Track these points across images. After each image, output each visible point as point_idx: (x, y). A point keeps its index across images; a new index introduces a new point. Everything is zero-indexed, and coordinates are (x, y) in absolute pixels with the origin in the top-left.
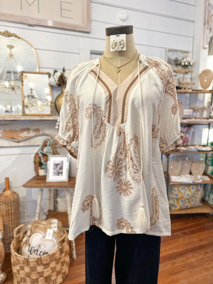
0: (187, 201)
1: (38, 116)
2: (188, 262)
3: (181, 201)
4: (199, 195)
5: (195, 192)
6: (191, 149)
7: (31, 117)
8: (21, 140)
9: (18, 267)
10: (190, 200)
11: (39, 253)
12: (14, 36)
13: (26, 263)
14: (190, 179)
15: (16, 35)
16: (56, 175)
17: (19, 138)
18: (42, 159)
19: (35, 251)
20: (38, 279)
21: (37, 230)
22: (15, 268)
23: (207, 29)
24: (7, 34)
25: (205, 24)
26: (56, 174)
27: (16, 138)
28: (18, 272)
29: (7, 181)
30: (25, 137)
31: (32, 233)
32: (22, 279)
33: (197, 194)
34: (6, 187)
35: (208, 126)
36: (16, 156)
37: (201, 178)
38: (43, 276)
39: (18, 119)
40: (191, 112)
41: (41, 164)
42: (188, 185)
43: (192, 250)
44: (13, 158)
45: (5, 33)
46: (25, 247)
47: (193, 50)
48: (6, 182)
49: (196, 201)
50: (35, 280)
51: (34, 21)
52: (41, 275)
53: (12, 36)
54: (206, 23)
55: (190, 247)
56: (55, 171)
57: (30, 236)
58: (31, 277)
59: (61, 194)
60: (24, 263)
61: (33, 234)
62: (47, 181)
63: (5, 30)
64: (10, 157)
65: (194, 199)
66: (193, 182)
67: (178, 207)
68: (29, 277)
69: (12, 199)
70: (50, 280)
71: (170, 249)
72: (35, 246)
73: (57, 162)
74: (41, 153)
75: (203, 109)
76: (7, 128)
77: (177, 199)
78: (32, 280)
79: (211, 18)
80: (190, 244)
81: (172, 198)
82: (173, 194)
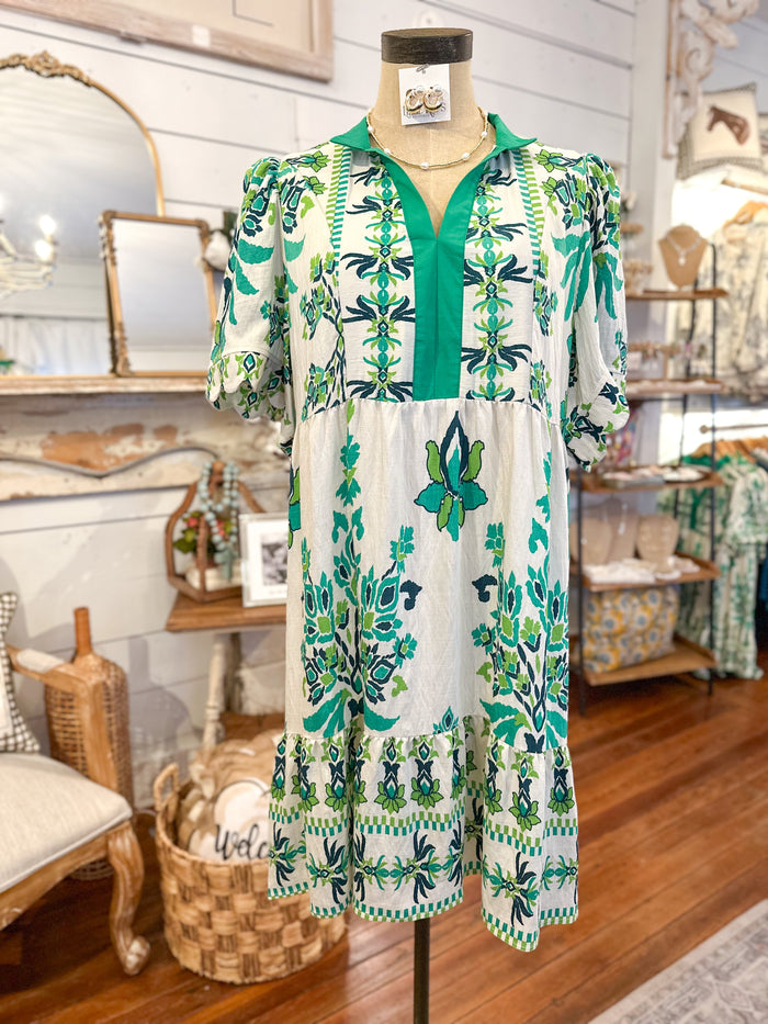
0: (639, 639)
1: (186, 381)
2: (688, 811)
3: (624, 642)
4: (669, 620)
5: (661, 609)
6: (644, 476)
7: (166, 381)
8: (111, 469)
9: (205, 905)
10: (647, 637)
11: (254, 850)
12: (72, 76)
13: (241, 884)
14: (644, 571)
15: (80, 73)
16: (273, 581)
17: (106, 463)
18: (215, 530)
19: (239, 847)
20: (281, 929)
21: (237, 775)
22: (195, 908)
23: (676, 94)
24: (48, 68)
25: (668, 78)
26: (274, 577)
27: (95, 462)
28: (204, 921)
29: (81, 620)
30: (128, 458)
31: (220, 788)
32: (225, 942)
33: (665, 617)
34: (78, 642)
35: (679, 404)
36: (91, 529)
37: (676, 566)
38: (297, 918)
39: (121, 389)
40: (635, 361)
41: (212, 549)
42: (639, 590)
43: (688, 779)
44: (80, 536)
45: (38, 63)
46: (202, 837)
47: (629, 159)
48: (77, 624)
49: (662, 638)
50: (272, 933)
51: (144, 23)
52: (293, 916)
53: (62, 75)
54: (673, 74)
55: (677, 771)
56: (271, 570)
57: (214, 799)
58: (260, 927)
59: (252, 655)
60: (232, 886)
61: (223, 789)
62: (247, 604)
63: (39, 51)
64: (69, 536)
65: (657, 631)
66: (657, 580)
67: (613, 662)
68: (253, 929)
69: (109, 683)
70: (317, 927)
71: (625, 786)
72: (237, 830)
73: (272, 540)
74: (210, 510)
75: (671, 352)
76: (62, 426)
77: (611, 637)
78: (262, 936)
79: (687, 60)
80: (671, 763)
81: (590, 635)
82: (593, 623)
